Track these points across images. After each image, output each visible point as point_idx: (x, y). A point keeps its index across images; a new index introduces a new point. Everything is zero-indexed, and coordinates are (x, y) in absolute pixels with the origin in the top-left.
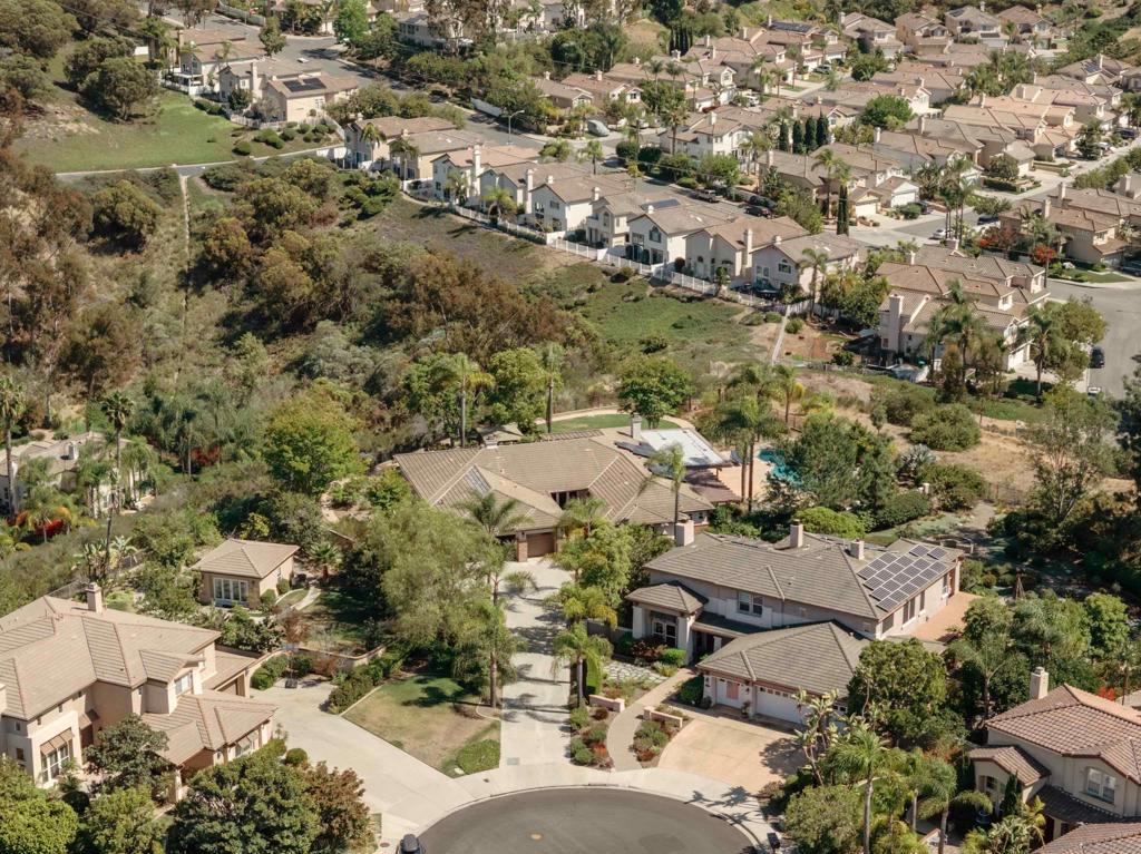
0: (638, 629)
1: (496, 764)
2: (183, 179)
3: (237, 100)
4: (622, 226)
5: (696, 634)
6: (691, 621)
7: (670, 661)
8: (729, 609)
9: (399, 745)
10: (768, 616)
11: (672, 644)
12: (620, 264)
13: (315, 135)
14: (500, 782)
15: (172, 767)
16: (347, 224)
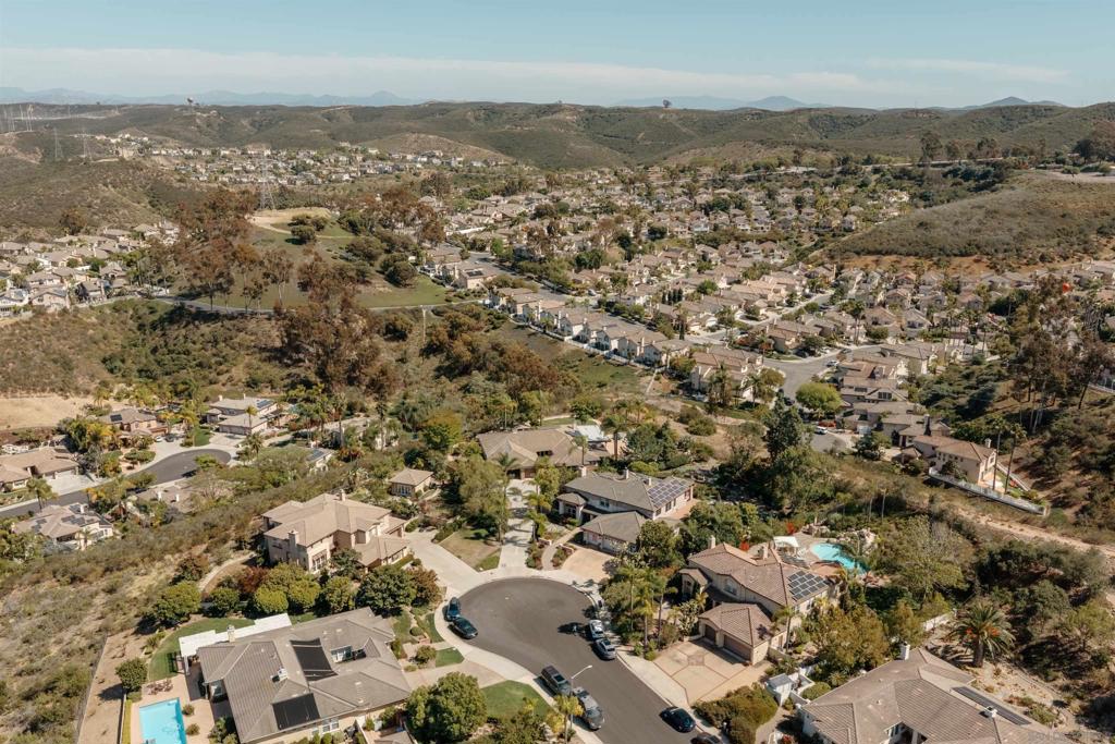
0: (561, 510)
1: (496, 566)
2: (424, 312)
3: (448, 279)
4: (594, 335)
5: (584, 514)
6: (581, 508)
7: (573, 524)
8: (597, 504)
9: (459, 557)
10: (611, 507)
11: (574, 517)
12: (592, 350)
13: (478, 294)
14: (498, 574)
15: (364, 567)
16: (487, 331)
